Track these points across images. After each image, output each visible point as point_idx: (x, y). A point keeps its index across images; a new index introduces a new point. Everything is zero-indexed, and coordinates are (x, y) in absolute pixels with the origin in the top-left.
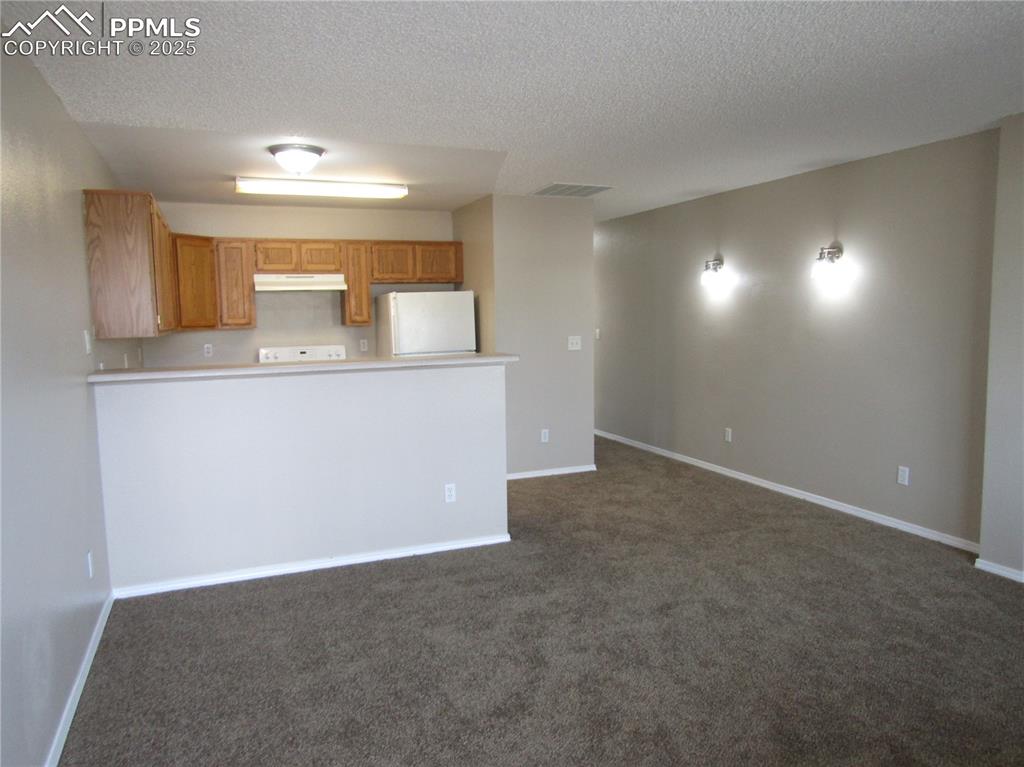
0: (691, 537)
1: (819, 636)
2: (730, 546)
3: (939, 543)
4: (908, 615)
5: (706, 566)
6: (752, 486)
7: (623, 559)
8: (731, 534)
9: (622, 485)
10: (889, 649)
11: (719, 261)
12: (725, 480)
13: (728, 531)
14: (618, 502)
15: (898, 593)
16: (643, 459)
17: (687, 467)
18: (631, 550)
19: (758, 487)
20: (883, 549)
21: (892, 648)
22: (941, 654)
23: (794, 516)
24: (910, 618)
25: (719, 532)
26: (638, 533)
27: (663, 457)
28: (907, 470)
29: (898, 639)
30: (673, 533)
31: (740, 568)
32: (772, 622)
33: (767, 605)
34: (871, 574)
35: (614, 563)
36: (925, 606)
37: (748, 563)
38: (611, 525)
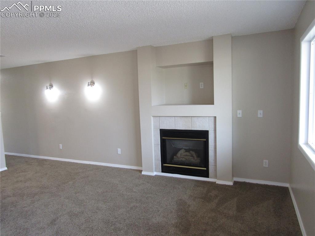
0: (55, 188)
1: (110, 212)
2: (71, 187)
3: (131, 169)
4: (132, 195)
5: (64, 198)
6: (71, 163)
7: (30, 206)
8: (70, 183)
9: (21, 173)
10: (131, 209)
11: (51, 86)
12: (62, 163)
13: (68, 182)
14: (21, 181)
15: (126, 189)
16: (28, 161)
17: (45, 160)
18: (32, 201)
19: (74, 163)
20: (118, 175)
21: (131, 208)
22: (144, 205)
23: (88, 171)
24: (133, 196)
25: (65, 183)
26: (33, 192)
27: (36, 158)
28: (120, 149)
29: (132, 205)
30: (48, 188)
31: (77, 195)
32: (94, 213)
33: (90, 207)
34: (117, 184)
35: (26, 209)
36: (135, 191)
37: (79, 192)
38: (20, 192)
